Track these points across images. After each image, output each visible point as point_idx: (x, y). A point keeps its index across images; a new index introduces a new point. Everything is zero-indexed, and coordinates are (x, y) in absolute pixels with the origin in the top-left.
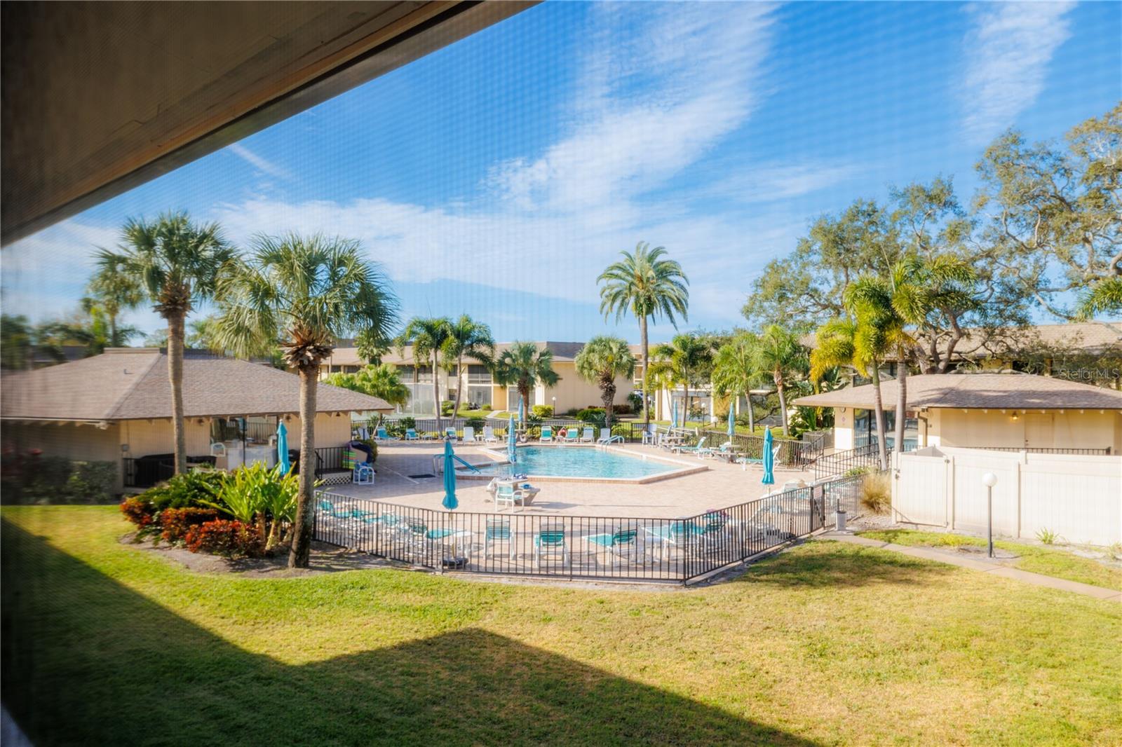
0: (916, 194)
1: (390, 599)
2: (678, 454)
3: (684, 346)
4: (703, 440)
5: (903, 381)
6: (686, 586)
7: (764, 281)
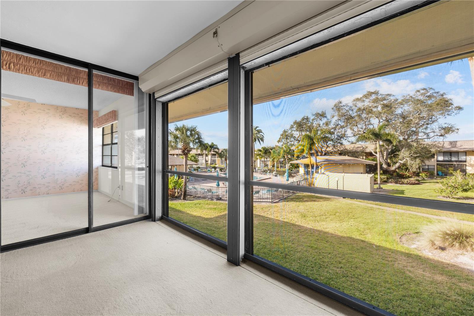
0: (318, 115)
1: (206, 206)
2: (263, 175)
3: (264, 149)
4: (269, 171)
5: (316, 157)
6: (272, 203)
7: (282, 134)
